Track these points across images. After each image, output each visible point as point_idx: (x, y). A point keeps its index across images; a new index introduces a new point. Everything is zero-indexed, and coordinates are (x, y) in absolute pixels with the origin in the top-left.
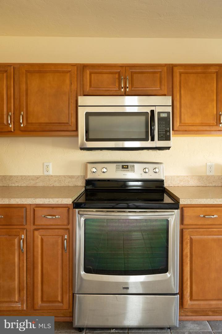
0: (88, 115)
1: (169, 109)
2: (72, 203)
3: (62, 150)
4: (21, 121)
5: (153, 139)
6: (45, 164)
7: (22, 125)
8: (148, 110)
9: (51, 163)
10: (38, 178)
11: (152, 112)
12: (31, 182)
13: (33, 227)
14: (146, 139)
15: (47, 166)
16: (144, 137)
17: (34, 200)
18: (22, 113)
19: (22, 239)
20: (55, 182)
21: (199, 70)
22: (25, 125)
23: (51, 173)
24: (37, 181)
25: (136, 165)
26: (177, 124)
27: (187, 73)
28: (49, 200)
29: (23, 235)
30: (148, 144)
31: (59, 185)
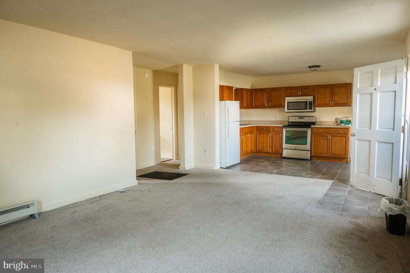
0: (288, 103)
1: (312, 100)
4: (270, 104)
5: (307, 109)
8: (305, 101)
11: (307, 101)
13: (273, 132)
14: (305, 109)
15: (276, 118)
16: (304, 108)
18: (270, 102)
19: (270, 135)
21: (324, 87)
25: (305, 117)
26: (316, 104)
27: (319, 88)
30: (306, 111)
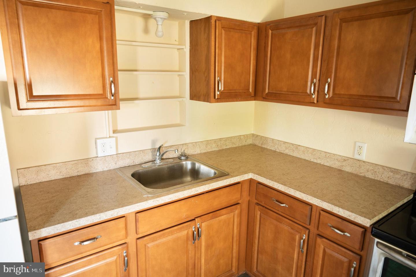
2: (371, 226)
3: (387, 129)
4: (326, 92)
6: (358, 144)
7: (327, 97)
9: (366, 144)
10: (345, 160)
12: (336, 163)
13: (317, 232)
15: (360, 148)
17: (320, 203)
18: (329, 80)
19: (302, 239)
20: (368, 171)
22: (331, 96)
23: (364, 157)
24: (344, 164)
28: (339, 210)
29: (305, 235)
31: (373, 178)
